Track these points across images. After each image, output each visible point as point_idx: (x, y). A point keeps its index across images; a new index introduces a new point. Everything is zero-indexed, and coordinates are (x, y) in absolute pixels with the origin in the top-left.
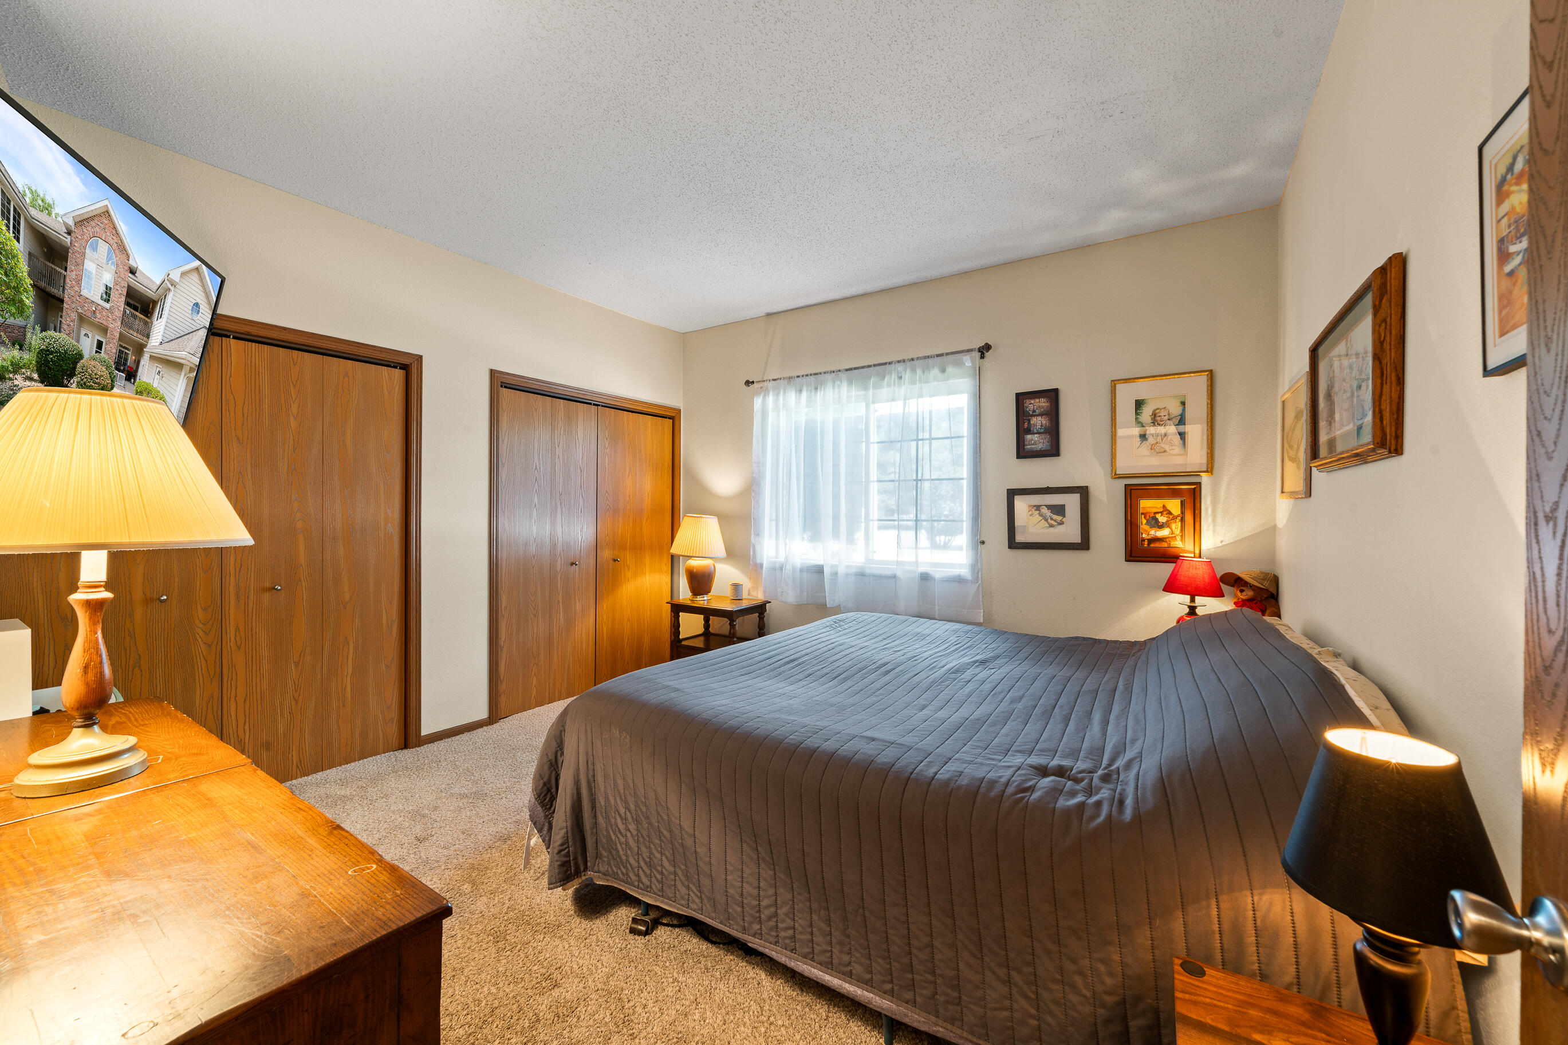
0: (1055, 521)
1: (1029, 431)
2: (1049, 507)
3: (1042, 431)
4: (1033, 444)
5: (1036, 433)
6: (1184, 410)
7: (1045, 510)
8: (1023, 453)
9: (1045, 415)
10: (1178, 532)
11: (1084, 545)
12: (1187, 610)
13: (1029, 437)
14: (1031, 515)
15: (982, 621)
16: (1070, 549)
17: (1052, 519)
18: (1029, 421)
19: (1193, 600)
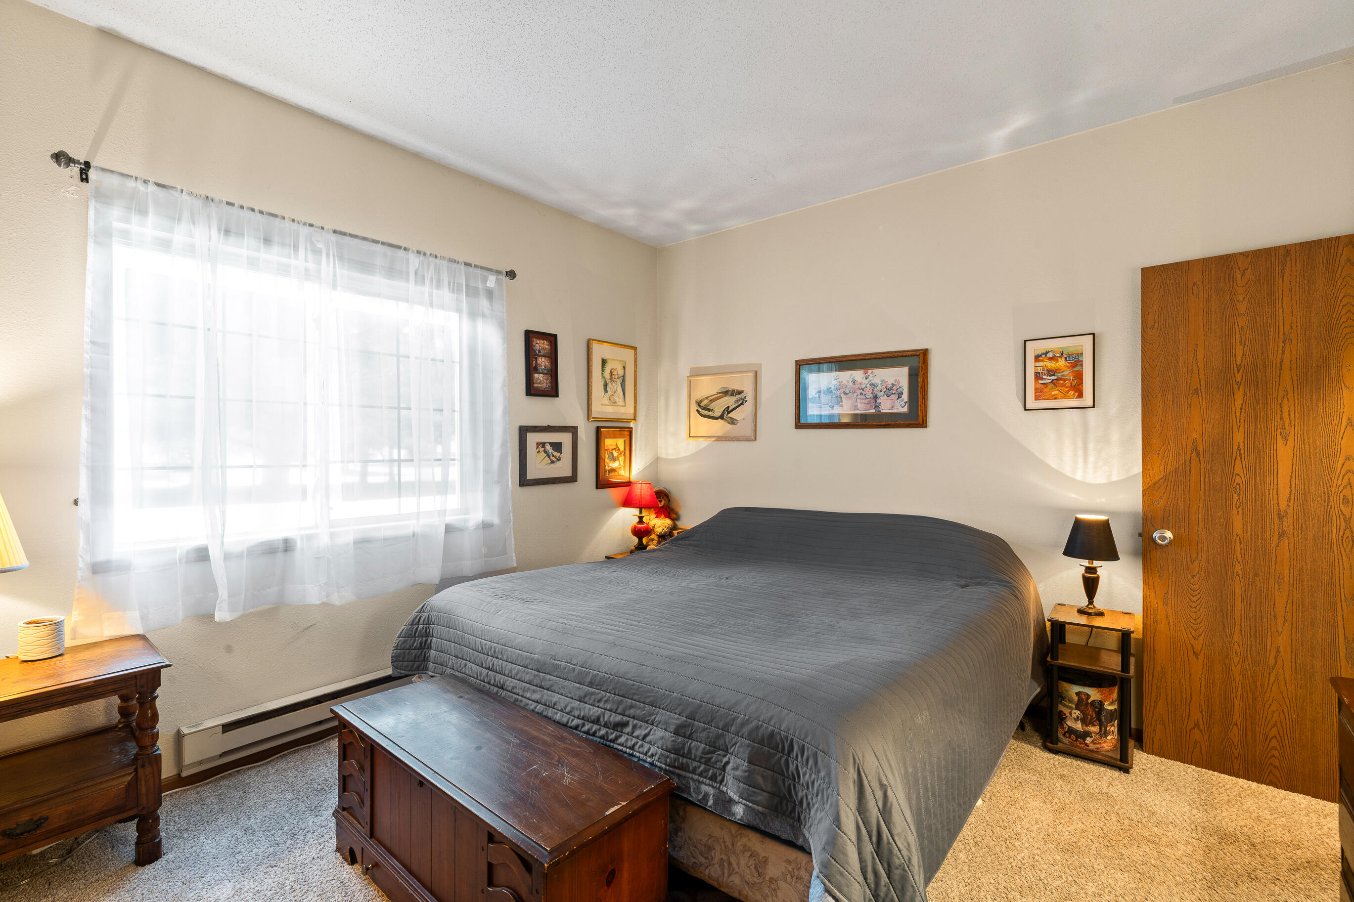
0: (555, 457)
1: (536, 370)
2: (552, 444)
3: (545, 372)
4: (539, 383)
5: (541, 373)
6: (624, 373)
7: (548, 448)
8: (531, 390)
9: (547, 357)
10: (622, 463)
11: (573, 479)
12: (638, 520)
13: (536, 375)
14: (538, 452)
15: (515, 565)
16: (566, 482)
17: (553, 456)
18: (536, 359)
19: (641, 513)
